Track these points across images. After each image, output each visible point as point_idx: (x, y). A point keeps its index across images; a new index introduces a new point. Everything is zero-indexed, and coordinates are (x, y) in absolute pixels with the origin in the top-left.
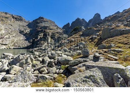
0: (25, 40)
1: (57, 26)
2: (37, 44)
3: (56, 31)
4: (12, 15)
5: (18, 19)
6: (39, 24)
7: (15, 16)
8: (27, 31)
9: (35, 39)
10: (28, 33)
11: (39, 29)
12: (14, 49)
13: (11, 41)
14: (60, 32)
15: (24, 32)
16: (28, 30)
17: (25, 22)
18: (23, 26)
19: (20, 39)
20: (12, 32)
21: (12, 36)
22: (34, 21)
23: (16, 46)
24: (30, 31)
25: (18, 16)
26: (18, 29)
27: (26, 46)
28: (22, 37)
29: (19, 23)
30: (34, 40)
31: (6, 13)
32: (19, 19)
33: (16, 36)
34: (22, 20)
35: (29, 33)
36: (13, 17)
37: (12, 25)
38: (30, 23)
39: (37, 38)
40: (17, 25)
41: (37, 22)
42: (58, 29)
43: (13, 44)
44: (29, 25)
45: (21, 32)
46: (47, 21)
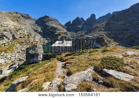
4: (21, 14)
7: (24, 15)
10: (41, 32)
15: (38, 31)
31: (17, 13)
32: (27, 17)
37: (25, 25)
46: (52, 20)
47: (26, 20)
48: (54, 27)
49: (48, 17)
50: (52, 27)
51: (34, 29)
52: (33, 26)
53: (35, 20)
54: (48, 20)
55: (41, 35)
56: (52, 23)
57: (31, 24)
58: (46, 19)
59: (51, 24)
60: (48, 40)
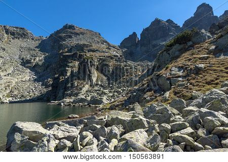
0: (35, 80)
1: (106, 42)
2: (66, 89)
3: (107, 54)
4: (4, 27)
5: (19, 34)
6: (65, 40)
7: (12, 29)
8: (37, 59)
9: (59, 76)
10: (40, 63)
11: (67, 52)
12: (11, 102)
13: (3, 86)
14: (117, 56)
15: (30, 63)
16: (40, 58)
17: (33, 39)
18: (30, 49)
19: (24, 80)
20: (4, 64)
21: (5, 73)
22: (51, 35)
23: (15, 96)
24: (45, 58)
25: (17, 28)
26: (17, 57)
27: (37, 94)
28: (28, 75)
29: (18, 42)
30: (58, 78)
33: (13, 72)
34: (25, 35)
35: (44, 64)
36: (7, 32)
37: (4, 49)
38: (43, 41)
39: (64, 73)
40: (15, 48)
41: (61, 37)
42: (110, 49)
43: (8, 91)
44: (43, 46)
45: (25, 63)
46: (83, 34)
49: (71, 27)
51: (22, 59)
52: (25, 53)
53: (39, 39)
54: (71, 33)
55: (36, 74)
58: (66, 32)
60: (47, 87)
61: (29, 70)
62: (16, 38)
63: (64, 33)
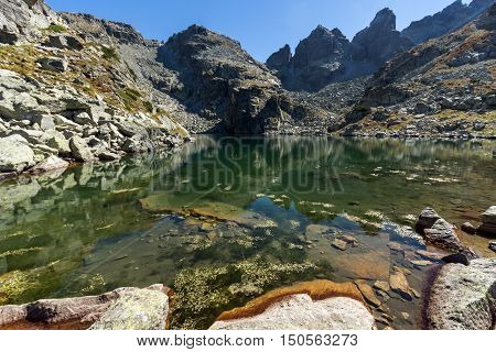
6: (198, 54)
11: (214, 76)
15: (166, 86)
17: (144, 44)
18: (150, 63)
44: (164, 59)
46: (218, 43)
47: (124, 45)
48: (226, 66)
49: (202, 30)
50: (218, 68)
51: (150, 79)
52: (147, 69)
53: (153, 44)
54: (204, 41)
55: (181, 101)
56: (217, 54)
57: (138, 61)
58: (196, 39)
59: (215, 57)
60: (208, 118)
61: (168, 97)
62: (123, 41)
63: (193, 40)
